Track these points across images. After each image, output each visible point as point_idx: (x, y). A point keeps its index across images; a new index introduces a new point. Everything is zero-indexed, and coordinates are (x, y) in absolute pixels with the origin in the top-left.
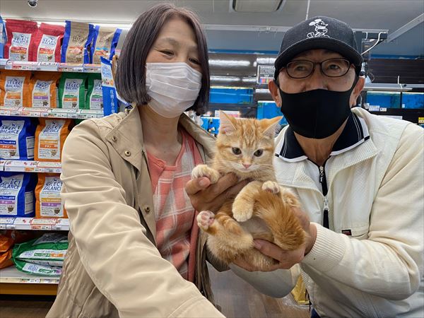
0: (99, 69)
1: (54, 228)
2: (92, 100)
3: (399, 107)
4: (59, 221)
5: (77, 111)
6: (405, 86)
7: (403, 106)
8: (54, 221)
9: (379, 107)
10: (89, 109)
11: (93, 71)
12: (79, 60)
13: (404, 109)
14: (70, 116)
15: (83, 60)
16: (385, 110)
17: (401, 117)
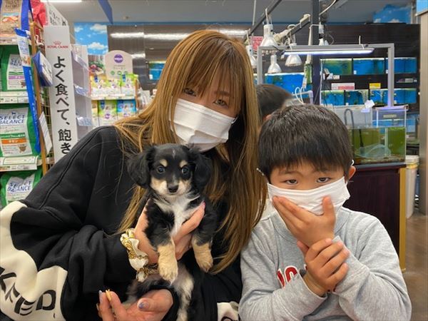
0: (14, 40)
2: (10, 78)
3: (350, 73)
6: (367, 46)
7: (355, 72)
10: (6, 90)
11: (6, 43)
13: (356, 75)
16: (337, 77)
17: (353, 84)
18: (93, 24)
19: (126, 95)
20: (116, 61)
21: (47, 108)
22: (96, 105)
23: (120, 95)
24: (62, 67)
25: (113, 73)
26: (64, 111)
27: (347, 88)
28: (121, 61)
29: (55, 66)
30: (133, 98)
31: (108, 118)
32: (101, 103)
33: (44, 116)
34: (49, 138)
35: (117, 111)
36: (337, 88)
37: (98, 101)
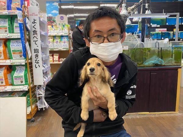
0: (16, 13)
1: (4, 91)
2: (15, 28)
3: (165, 25)
4: (6, 88)
5: (8, 35)
6: (166, 14)
7: (167, 24)
8: (3, 88)
9: (156, 25)
10: (14, 33)
11: (13, 14)
12: (4, 9)
13: (167, 25)
14: (4, 37)
15: (6, 9)
16: (159, 26)
17: (166, 29)
18: (54, 2)
19: (65, 34)
20: (61, 19)
21: (29, 40)
22: (53, 38)
23: (62, 34)
24: (35, 23)
25: (60, 24)
26: (36, 41)
27: (163, 31)
28: (63, 19)
29: (32, 23)
30: (67, 35)
31: (57, 43)
32: (54, 37)
33: (28, 43)
34: (30, 52)
35: (61, 40)
36: (158, 31)
37: (53, 36)
